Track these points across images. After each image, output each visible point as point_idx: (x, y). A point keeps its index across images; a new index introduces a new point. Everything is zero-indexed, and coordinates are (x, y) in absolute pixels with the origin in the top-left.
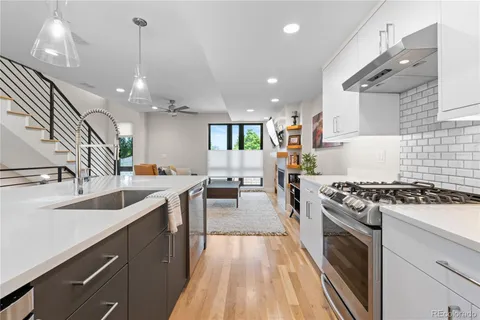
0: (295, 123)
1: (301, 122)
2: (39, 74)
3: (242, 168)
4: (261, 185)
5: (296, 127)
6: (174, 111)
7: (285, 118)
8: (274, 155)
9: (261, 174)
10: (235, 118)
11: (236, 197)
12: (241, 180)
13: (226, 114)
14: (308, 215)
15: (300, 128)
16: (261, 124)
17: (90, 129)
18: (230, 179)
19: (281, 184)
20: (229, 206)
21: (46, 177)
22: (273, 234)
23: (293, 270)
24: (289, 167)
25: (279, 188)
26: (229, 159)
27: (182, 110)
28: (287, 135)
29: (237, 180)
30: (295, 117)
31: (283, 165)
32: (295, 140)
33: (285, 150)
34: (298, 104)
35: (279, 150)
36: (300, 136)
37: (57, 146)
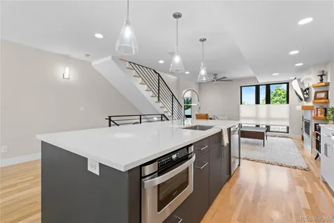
0: (322, 80)
1: (328, 79)
2: (155, 71)
3: (269, 118)
4: (288, 132)
5: (323, 84)
6: (217, 80)
7: (311, 76)
8: (299, 108)
9: (287, 124)
10: (262, 80)
11: (263, 139)
12: (268, 127)
13: (255, 78)
14: (326, 154)
15: (327, 85)
16: (288, 84)
17: (173, 95)
18: (258, 126)
19: (308, 132)
20: (257, 144)
21: (155, 119)
22: (295, 168)
23: (309, 191)
24: (314, 118)
25: (305, 135)
26: (257, 111)
27: (223, 79)
28: (313, 91)
29: (264, 126)
30: (321, 76)
31: (309, 116)
32: (323, 95)
33: (311, 104)
34: (326, 64)
35: (305, 104)
36: (328, 92)
37: (160, 104)
